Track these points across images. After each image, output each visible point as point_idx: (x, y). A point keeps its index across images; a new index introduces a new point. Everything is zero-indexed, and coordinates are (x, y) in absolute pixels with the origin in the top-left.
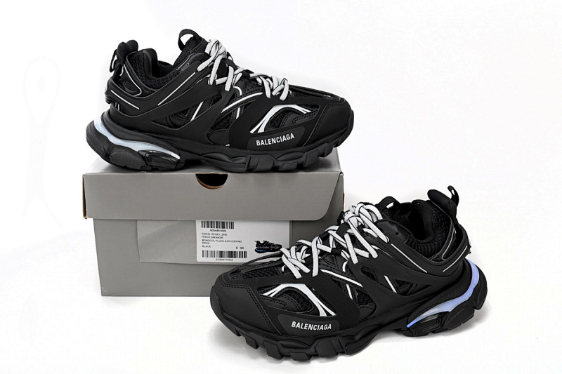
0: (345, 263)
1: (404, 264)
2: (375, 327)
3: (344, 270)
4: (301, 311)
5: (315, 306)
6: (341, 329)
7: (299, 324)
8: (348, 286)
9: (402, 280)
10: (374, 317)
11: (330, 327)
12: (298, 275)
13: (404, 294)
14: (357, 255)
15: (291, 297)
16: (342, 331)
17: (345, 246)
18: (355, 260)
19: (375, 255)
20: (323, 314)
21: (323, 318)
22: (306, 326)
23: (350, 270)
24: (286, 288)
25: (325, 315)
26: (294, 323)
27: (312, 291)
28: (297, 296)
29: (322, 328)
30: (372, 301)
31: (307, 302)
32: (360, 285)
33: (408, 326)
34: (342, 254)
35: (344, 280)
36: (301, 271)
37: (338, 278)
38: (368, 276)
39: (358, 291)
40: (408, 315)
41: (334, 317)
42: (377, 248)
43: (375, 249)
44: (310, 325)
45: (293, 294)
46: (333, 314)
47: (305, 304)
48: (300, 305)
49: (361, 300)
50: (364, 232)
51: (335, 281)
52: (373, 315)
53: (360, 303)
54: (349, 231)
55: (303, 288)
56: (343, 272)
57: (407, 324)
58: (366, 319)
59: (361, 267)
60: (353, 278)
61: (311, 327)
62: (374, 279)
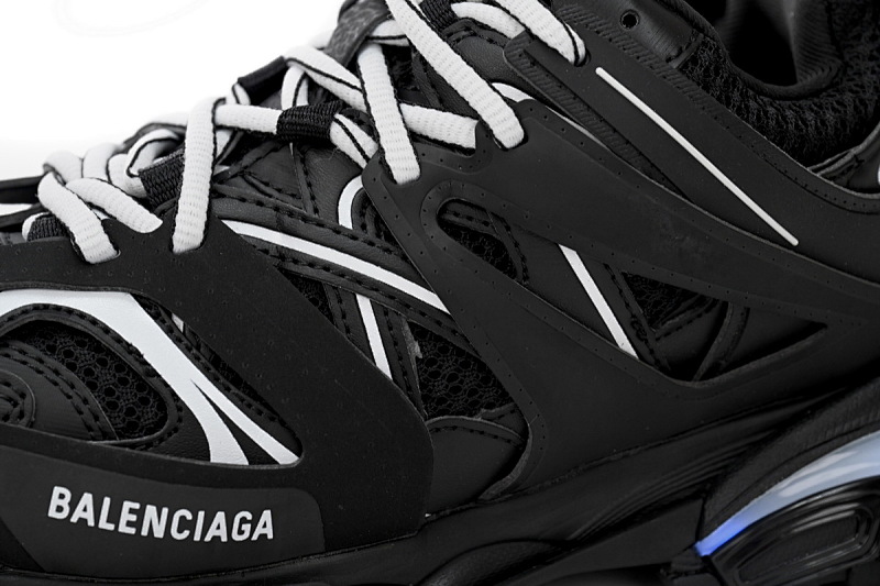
0: (355, 186)
1: (665, 179)
2: (527, 549)
3: (345, 220)
4: (105, 436)
5: (182, 407)
6: (331, 546)
7: (87, 499)
8: (365, 305)
9: (662, 275)
10: (516, 492)
11: (266, 526)
12: (94, 244)
13: (683, 368)
14: (415, 137)
15: (51, 361)
16: (336, 558)
17: (354, 98)
18: (404, 165)
19: (508, 131)
20: (224, 451)
21: (227, 473)
22: (125, 516)
23: (378, 220)
24: (24, 311)
25: (237, 457)
26: (59, 498)
27: (170, 330)
28: (84, 355)
29: (219, 528)
30: (504, 397)
31: (142, 386)
32: (432, 299)
33: (707, 546)
34: (337, 135)
35: (343, 272)
36: (112, 227)
37: (313, 262)
38: (478, 250)
39: (420, 333)
40: (704, 490)
41: (288, 470)
42: (518, 96)
43: (509, 102)
44: (151, 510)
45: (63, 342)
46: (283, 455)
47: (128, 395)
48: (96, 403)
49: (440, 388)
50: (454, 18)
51: (294, 278)
52: (510, 479)
53: (438, 406)
54: (383, 30)
55: (120, 314)
56: (339, 230)
57: (700, 534)
58: (474, 499)
59: (434, 200)
60: (392, 259)
61: (155, 521)
62: (504, 264)
